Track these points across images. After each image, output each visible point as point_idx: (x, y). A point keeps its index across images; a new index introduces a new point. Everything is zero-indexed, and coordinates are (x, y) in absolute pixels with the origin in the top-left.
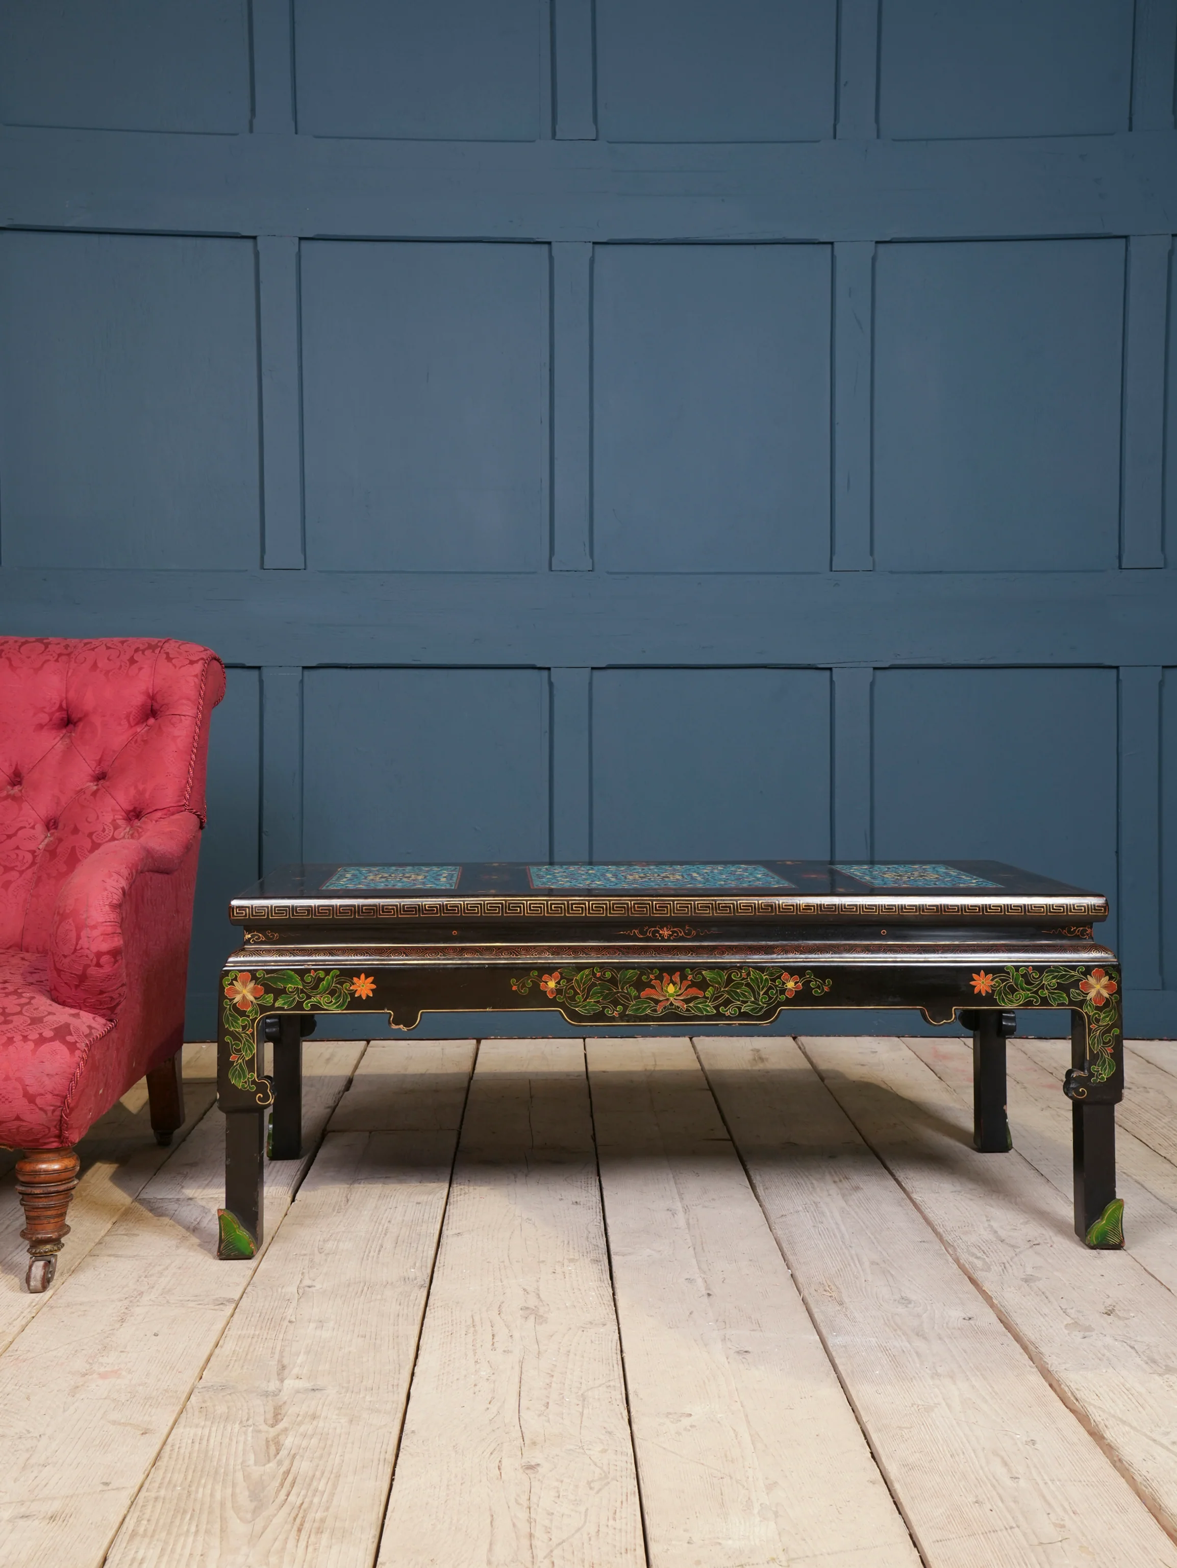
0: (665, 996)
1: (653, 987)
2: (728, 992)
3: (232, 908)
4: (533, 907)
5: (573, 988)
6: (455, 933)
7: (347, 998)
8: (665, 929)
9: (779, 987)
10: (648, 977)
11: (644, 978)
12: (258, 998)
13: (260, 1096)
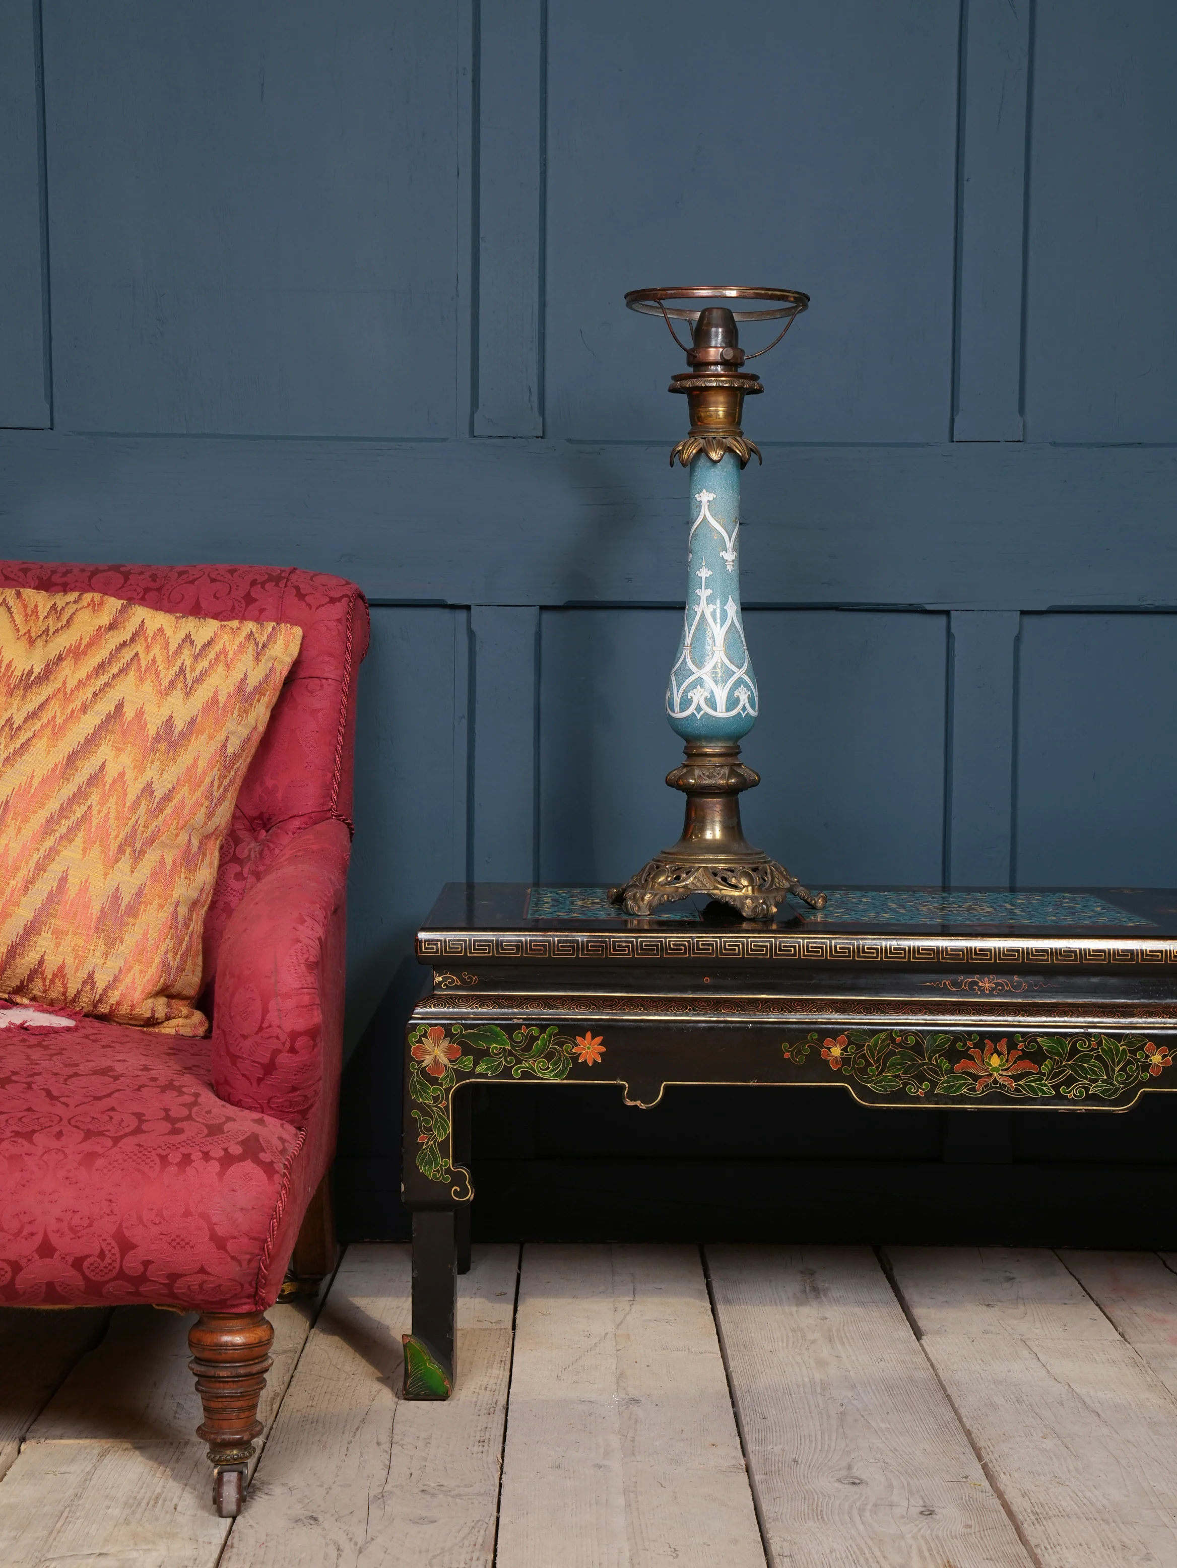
0: (986, 1070)
1: (971, 1058)
2: (1072, 1067)
3: (418, 942)
4: (812, 947)
5: (863, 1056)
6: (707, 980)
7: (568, 1064)
8: (986, 979)
9: (1141, 1062)
10: (965, 1044)
11: (959, 1045)
12: (456, 1061)
13: (456, 1189)
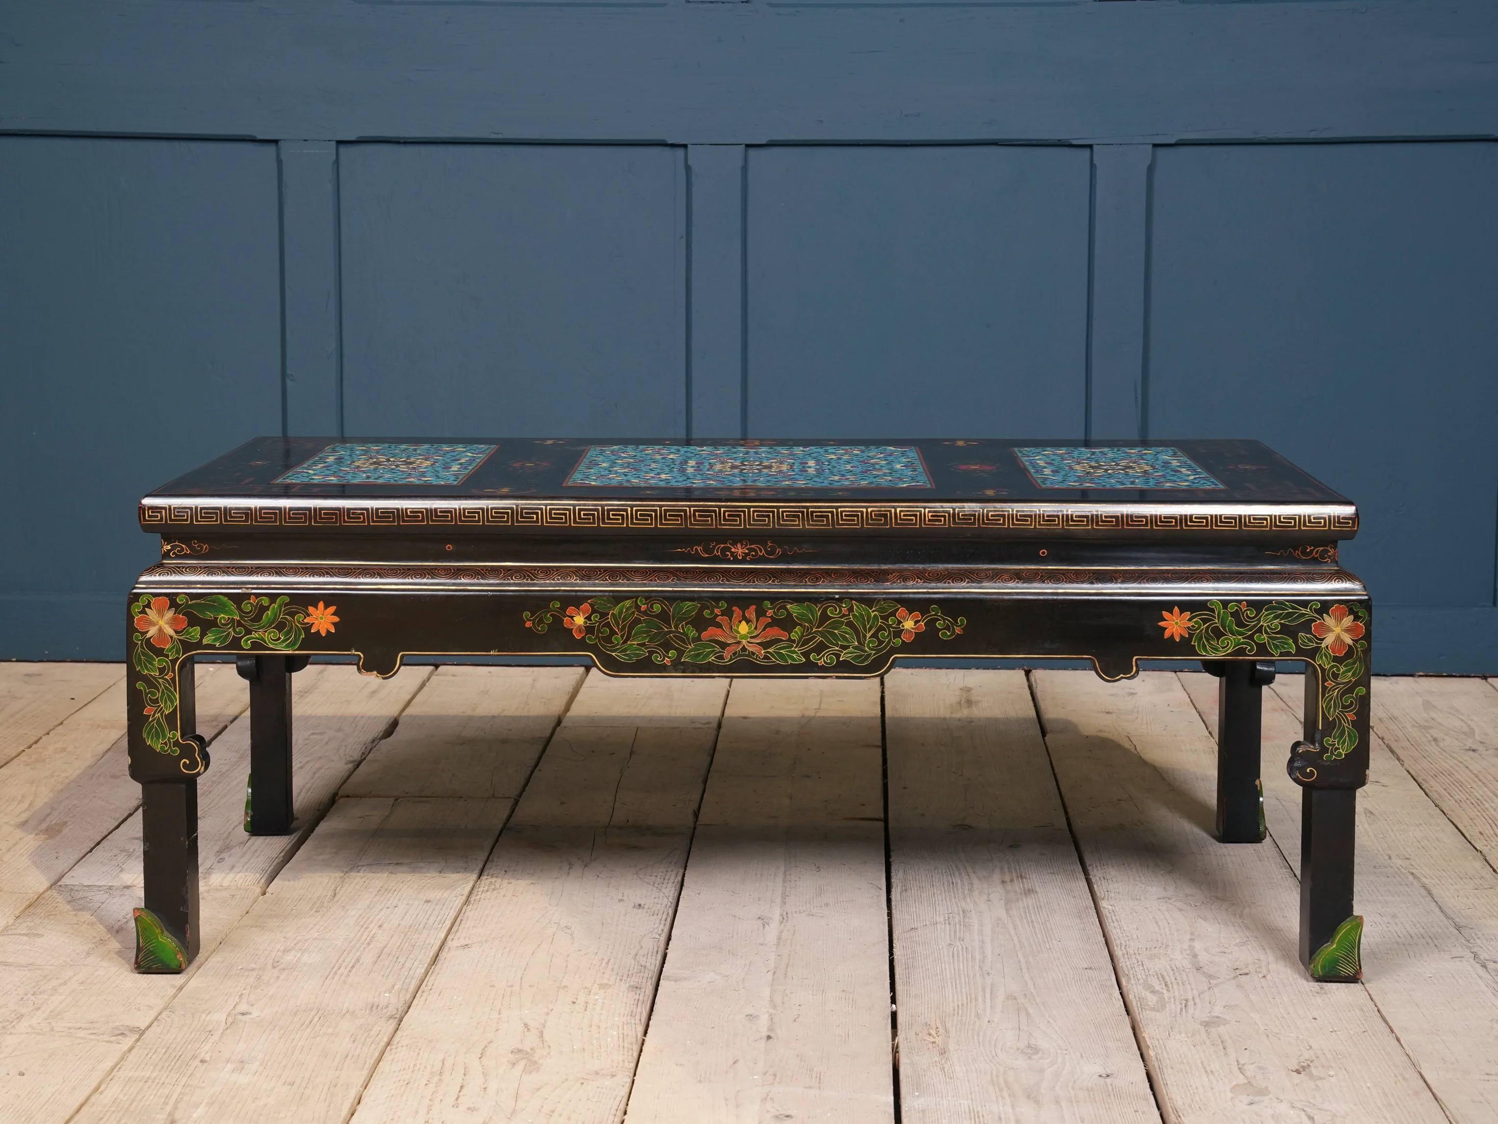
0: (735, 638)
1: (719, 626)
2: (822, 634)
3: (142, 509)
4: (555, 514)
5: (608, 625)
6: (449, 548)
7: (300, 634)
8: (739, 545)
9: (893, 628)
10: (712, 612)
11: (706, 613)
12: (182, 631)
13: (185, 762)
